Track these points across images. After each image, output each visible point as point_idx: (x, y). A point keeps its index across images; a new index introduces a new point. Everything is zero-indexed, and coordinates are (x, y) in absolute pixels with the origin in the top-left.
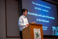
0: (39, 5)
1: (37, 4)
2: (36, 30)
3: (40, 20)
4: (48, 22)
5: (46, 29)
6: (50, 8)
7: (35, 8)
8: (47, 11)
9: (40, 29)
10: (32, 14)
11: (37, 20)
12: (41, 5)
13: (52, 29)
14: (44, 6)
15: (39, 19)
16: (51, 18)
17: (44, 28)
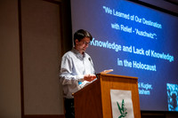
0: (126, 16)
1: (120, 14)
2: (117, 95)
3: (130, 64)
4: (153, 68)
5: (147, 93)
6: (159, 26)
7: (113, 26)
8: (150, 35)
9: (129, 92)
10: (105, 45)
11: (120, 63)
12: (132, 18)
13: (165, 90)
14: (139, 21)
15: (126, 62)
16: (162, 56)
17: (141, 89)
